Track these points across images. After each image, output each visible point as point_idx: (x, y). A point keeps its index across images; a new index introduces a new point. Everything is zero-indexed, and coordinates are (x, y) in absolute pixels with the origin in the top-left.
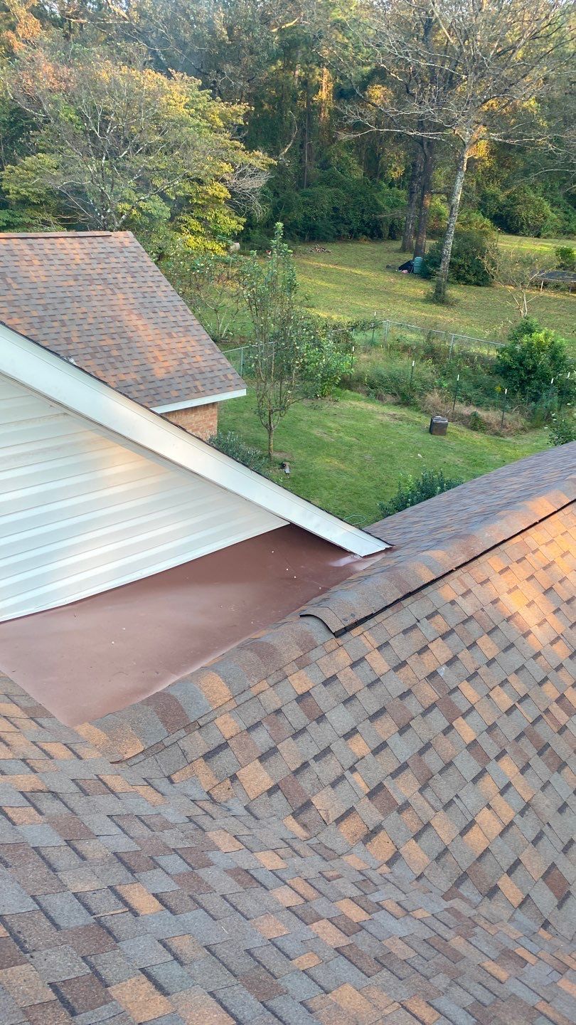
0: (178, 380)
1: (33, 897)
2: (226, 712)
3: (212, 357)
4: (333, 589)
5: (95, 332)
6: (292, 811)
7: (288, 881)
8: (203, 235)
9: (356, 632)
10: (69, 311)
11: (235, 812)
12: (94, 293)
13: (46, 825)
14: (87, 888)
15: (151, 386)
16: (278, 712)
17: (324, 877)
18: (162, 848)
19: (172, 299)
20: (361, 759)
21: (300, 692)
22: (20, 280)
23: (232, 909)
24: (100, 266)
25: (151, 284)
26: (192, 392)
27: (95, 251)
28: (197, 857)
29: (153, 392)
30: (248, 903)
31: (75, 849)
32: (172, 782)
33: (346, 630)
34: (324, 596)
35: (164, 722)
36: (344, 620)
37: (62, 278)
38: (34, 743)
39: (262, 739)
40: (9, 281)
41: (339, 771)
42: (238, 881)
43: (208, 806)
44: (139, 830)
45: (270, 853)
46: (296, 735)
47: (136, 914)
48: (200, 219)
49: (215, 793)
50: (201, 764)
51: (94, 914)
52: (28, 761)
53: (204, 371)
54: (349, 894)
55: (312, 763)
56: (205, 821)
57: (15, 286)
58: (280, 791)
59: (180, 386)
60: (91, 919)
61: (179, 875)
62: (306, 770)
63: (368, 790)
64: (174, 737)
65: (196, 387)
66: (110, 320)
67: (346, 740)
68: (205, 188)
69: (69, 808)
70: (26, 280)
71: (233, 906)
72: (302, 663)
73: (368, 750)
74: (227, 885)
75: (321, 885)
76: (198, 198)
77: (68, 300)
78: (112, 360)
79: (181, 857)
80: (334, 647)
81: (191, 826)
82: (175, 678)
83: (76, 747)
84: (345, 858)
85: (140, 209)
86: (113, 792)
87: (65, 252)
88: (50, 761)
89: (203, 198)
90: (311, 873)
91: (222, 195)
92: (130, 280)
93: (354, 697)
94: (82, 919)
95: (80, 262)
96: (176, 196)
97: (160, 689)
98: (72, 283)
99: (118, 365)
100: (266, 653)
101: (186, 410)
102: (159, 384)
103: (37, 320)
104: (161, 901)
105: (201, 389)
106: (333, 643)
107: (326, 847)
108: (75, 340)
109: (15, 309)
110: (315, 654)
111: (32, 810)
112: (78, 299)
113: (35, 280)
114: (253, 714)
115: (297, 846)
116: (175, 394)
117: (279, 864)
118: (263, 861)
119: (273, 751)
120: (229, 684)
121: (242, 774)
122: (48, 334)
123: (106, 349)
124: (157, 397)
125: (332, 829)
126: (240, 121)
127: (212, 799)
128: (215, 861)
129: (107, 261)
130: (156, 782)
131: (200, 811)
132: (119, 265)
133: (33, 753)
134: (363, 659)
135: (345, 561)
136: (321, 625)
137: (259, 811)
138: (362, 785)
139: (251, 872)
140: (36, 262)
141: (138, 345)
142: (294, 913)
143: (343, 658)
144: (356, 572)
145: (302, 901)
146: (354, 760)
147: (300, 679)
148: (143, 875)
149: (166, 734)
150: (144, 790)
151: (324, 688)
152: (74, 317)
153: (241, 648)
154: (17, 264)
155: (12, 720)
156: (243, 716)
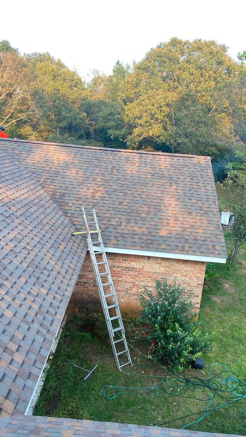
0: (173, 240)
5: (141, 202)
10: (135, 190)
12: (158, 183)
15: (152, 238)
22: (120, 171)
24: (175, 171)
25: (200, 184)
26: (178, 249)
29: (149, 242)
37: (145, 174)
40: (115, 170)
53: (198, 239)
57: (115, 173)
59: (173, 244)
65: (183, 247)
66: (156, 198)
70: (124, 172)
87: (159, 162)
92: (188, 180)
95: (163, 168)
99: (140, 222)
102: (157, 238)
105: (186, 249)
108: (124, 204)
113: (129, 172)
116: (164, 247)
123: (140, 212)
124: (149, 246)
132: (187, 172)
140: (137, 165)
141: (163, 214)
152: (136, 193)
154: (126, 164)
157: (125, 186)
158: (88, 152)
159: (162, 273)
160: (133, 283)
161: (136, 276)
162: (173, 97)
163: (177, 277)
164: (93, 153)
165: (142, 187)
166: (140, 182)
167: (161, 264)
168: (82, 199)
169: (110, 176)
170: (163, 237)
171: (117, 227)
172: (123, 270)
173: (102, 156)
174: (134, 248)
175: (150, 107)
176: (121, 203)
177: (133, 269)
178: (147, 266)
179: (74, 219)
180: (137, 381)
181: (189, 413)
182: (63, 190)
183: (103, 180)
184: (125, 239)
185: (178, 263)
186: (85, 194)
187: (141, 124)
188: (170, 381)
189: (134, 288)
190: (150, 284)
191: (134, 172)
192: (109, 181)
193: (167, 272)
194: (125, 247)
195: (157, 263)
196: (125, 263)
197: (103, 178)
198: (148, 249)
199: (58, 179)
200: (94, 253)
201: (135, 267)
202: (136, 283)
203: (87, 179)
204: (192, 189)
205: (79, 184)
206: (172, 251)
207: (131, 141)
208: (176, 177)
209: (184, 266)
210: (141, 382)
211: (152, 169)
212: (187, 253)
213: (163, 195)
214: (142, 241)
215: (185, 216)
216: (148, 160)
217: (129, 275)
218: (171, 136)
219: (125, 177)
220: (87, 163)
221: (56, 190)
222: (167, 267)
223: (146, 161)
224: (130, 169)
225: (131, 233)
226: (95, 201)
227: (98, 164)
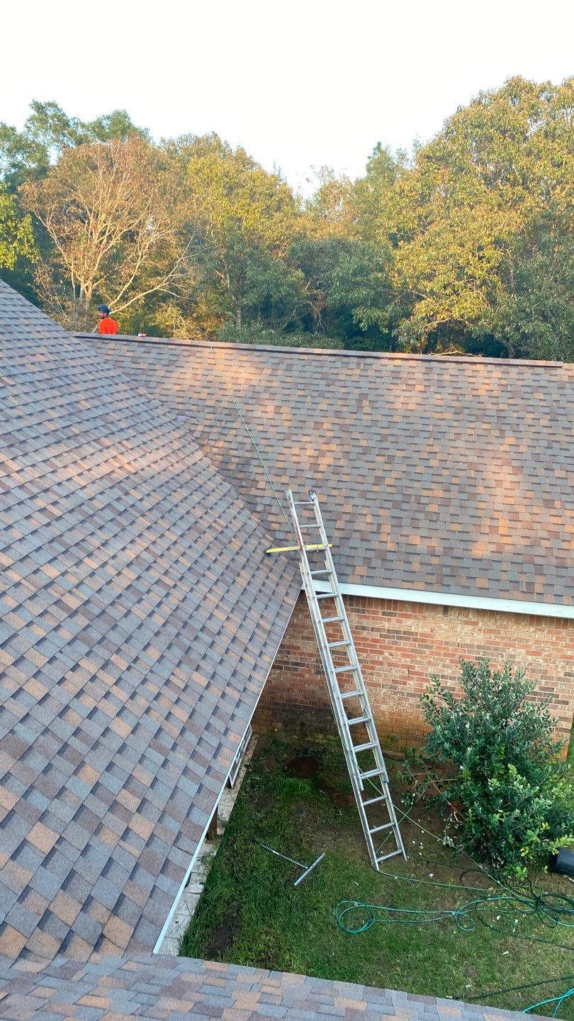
157: (390, 438)
158: (303, 363)
159: (479, 647)
160: (408, 667)
161: (415, 651)
162: (510, 222)
163: (514, 656)
164: (314, 363)
165: (431, 441)
166: (426, 428)
167: (476, 624)
168: (288, 473)
169: (354, 416)
170: (481, 560)
171: (371, 537)
172: (386, 637)
173: (335, 371)
174: (409, 585)
175: (454, 249)
176: (379, 481)
177: (407, 635)
178: (443, 629)
179: (271, 518)
180: (417, 896)
181: (541, 978)
182: (247, 451)
183: (336, 427)
184: (389, 565)
185: (517, 623)
186: (295, 459)
187: (432, 290)
188: (496, 899)
189: (411, 679)
190: (450, 671)
191: (411, 407)
192: (351, 429)
193: (490, 643)
194: (387, 582)
195: (466, 623)
196: (389, 620)
197: (337, 421)
198: (444, 588)
199: (235, 425)
200: (317, 597)
201: (413, 630)
202: (417, 669)
203: (300, 425)
204: (554, 445)
205: (282, 437)
206: (502, 593)
207: (408, 334)
208: (516, 415)
209: (532, 629)
210: (425, 898)
211: (455, 397)
212: (541, 598)
213: (481, 460)
214: (429, 569)
215: (535, 510)
216: (447, 377)
217: (397, 649)
218: (505, 317)
219: (390, 419)
220: (301, 387)
221: (232, 452)
222: (490, 631)
223: (440, 378)
224: (402, 399)
225: (404, 550)
226: (319, 476)
227: (328, 389)
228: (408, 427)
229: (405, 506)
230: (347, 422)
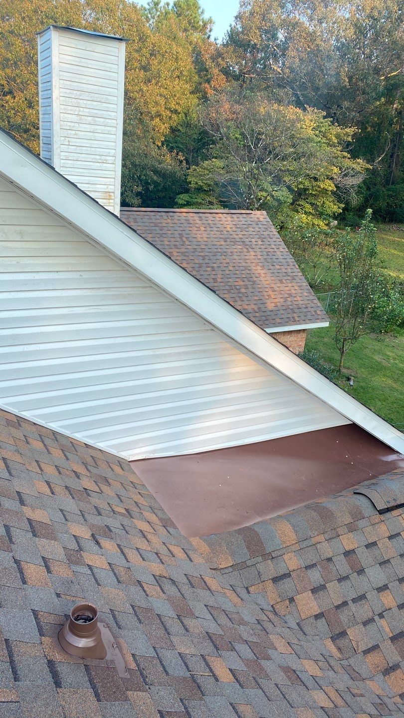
0: (282, 312)
1: (154, 648)
2: (292, 551)
3: (308, 298)
4: (381, 477)
5: (232, 276)
6: (331, 635)
7: (323, 687)
8: (313, 215)
9: (396, 513)
10: (218, 261)
11: (290, 625)
12: (236, 250)
13: (166, 601)
14: (187, 652)
15: (264, 314)
16: (329, 560)
17: (351, 692)
18: (238, 637)
19: (286, 257)
20: (389, 610)
21: (347, 549)
22: (191, 239)
23: (281, 695)
24: (242, 233)
25: (273, 246)
26: (290, 320)
27: (240, 223)
28: (261, 652)
29: (264, 318)
30: (293, 695)
31: (182, 623)
32: (249, 592)
33: (388, 510)
34: (373, 481)
35: (248, 548)
36: (388, 502)
37: (217, 240)
38: (164, 543)
39: (315, 576)
40: (184, 239)
41: (370, 614)
42: (288, 677)
43: (271, 616)
44: (223, 620)
45: (311, 663)
46: (342, 579)
47: (217, 680)
48: (312, 204)
49: (277, 607)
50: (270, 584)
51: (190, 671)
52: (159, 555)
53: (301, 307)
54: (368, 710)
55: (350, 603)
56: (269, 627)
57: (187, 243)
58: (323, 619)
59: (283, 316)
60: (188, 674)
61: (248, 660)
62: (345, 608)
63: (391, 635)
64: (254, 561)
65: (293, 317)
66: (243, 268)
67: (378, 592)
68: (318, 183)
69: (181, 593)
70: (194, 240)
71: (283, 694)
72: (351, 528)
73: (395, 604)
74: (280, 677)
75: (348, 698)
76: (313, 190)
77: (220, 254)
78: (241, 295)
79: (250, 648)
80: (377, 521)
81: (259, 627)
82: (259, 519)
83: (190, 553)
84: (368, 682)
85: (272, 196)
86: (209, 589)
87: (221, 223)
88: (173, 559)
89: (316, 190)
90: (342, 687)
91: (330, 188)
92: (260, 243)
93: (388, 561)
94: (182, 672)
95: (229, 229)
96: (298, 188)
97: (248, 525)
98: (223, 243)
99: (244, 298)
100: (326, 515)
101: (285, 332)
102: (269, 313)
103: (197, 266)
104: (234, 675)
105: (297, 319)
106: (377, 517)
107: (354, 670)
108: (219, 280)
109: (185, 258)
110: (362, 523)
111: (159, 589)
112: (225, 254)
113: (200, 240)
114: (312, 558)
115: (333, 663)
116: (278, 321)
117: (319, 673)
118: (307, 667)
119: (322, 587)
120: (296, 532)
121: (297, 598)
122: (203, 275)
123: (238, 287)
124: (267, 322)
125: (360, 656)
126: (350, 139)
127: (275, 611)
128: (273, 657)
129: (247, 230)
130: (238, 590)
131: (265, 618)
132: (254, 233)
133: (163, 551)
134: (398, 534)
135: (392, 457)
136: (369, 503)
137: (307, 629)
138: (387, 629)
139: (297, 672)
140: (203, 229)
141: (259, 286)
142: (326, 713)
143: (383, 530)
144: (400, 468)
145: (332, 706)
146: (383, 609)
147: (348, 539)
148: (224, 653)
149: (249, 557)
150: (229, 593)
151: (366, 550)
152: (221, 265)
153: (307, 507)
154: (190, 229)
155: (152, 525)
156: (303, 557)
157: (206, 258)
164: (145, 217)
165: (223, 257)
166: (218, 251)
169: (184, 247)
170: (272, 311)
191: (205, 239)
204: (269, 253)
206: (286, 324)
208: (247, 240)
211: (220, 233)
212: (299, 323)
213: (248, 265)
215: (278, 285)
219: (200, 247)
223: (208, 222)
224: (199, 236)
227: (161, 232)
228: (210, 250)
229: (232, 291)
230: (183, 250)
